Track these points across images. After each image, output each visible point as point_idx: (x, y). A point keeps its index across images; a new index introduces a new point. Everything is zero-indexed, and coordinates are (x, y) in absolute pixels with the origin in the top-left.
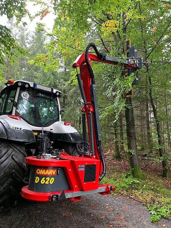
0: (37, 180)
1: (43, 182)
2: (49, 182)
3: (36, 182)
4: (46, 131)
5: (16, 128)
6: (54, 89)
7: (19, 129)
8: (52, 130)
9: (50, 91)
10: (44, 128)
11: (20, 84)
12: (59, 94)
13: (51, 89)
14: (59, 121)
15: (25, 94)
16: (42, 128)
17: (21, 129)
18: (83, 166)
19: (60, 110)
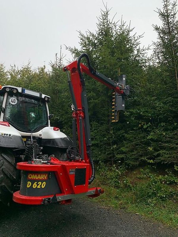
0: (29, 184)
1: (35, 186)
2: (41, 186)
3: (28, 187)
4: (35, 137)
5: (5, 134)
6: (42, 94)
7: (8, 136)
8: (41, 135)
9: (39, 96)
10: (33, 133)
11: (8, 90)
12: (48, 99)
13: (39, 94)
14: (48, 126)
15: (13, 100)
16: (30, 133)
17: (10, 135)
18: (74, 170)
19: (49, 115)
